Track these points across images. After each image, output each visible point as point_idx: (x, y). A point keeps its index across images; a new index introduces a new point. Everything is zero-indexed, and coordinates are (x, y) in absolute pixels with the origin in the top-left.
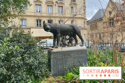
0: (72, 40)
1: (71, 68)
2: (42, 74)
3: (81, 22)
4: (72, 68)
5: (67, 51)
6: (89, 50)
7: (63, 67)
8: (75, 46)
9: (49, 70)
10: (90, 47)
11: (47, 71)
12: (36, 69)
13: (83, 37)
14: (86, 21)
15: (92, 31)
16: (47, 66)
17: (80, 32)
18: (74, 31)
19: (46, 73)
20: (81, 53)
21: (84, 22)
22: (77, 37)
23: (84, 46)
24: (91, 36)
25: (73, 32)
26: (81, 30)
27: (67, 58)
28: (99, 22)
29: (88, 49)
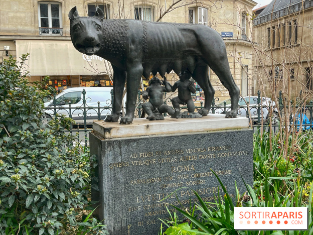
0: (191, 90)
1: (187, 205)
2: (66, 229)
3: (230, 16)
4: (191, 205)
5: (170, 138)
6: (261, 134)
7: (153, 203)
8: (203, 114)
9: (94, 216)
10: (267, 122)
11: (84, 217)
12: (40, 210)
13: (238, 80)
14: (250, 12)
15: (275, 54)
16: (86, 198)
17: (224, 58)
18: (198, 52)
19: (82, 227)
20: (228, 147)
21: (244, 14)
22: (214, 78)
23: (239, 118)
24: (271, 74)
25: (196, 58)
26: (229, 49)
27: (170, 166)
28: (305, 15)
29: (256, 129)
